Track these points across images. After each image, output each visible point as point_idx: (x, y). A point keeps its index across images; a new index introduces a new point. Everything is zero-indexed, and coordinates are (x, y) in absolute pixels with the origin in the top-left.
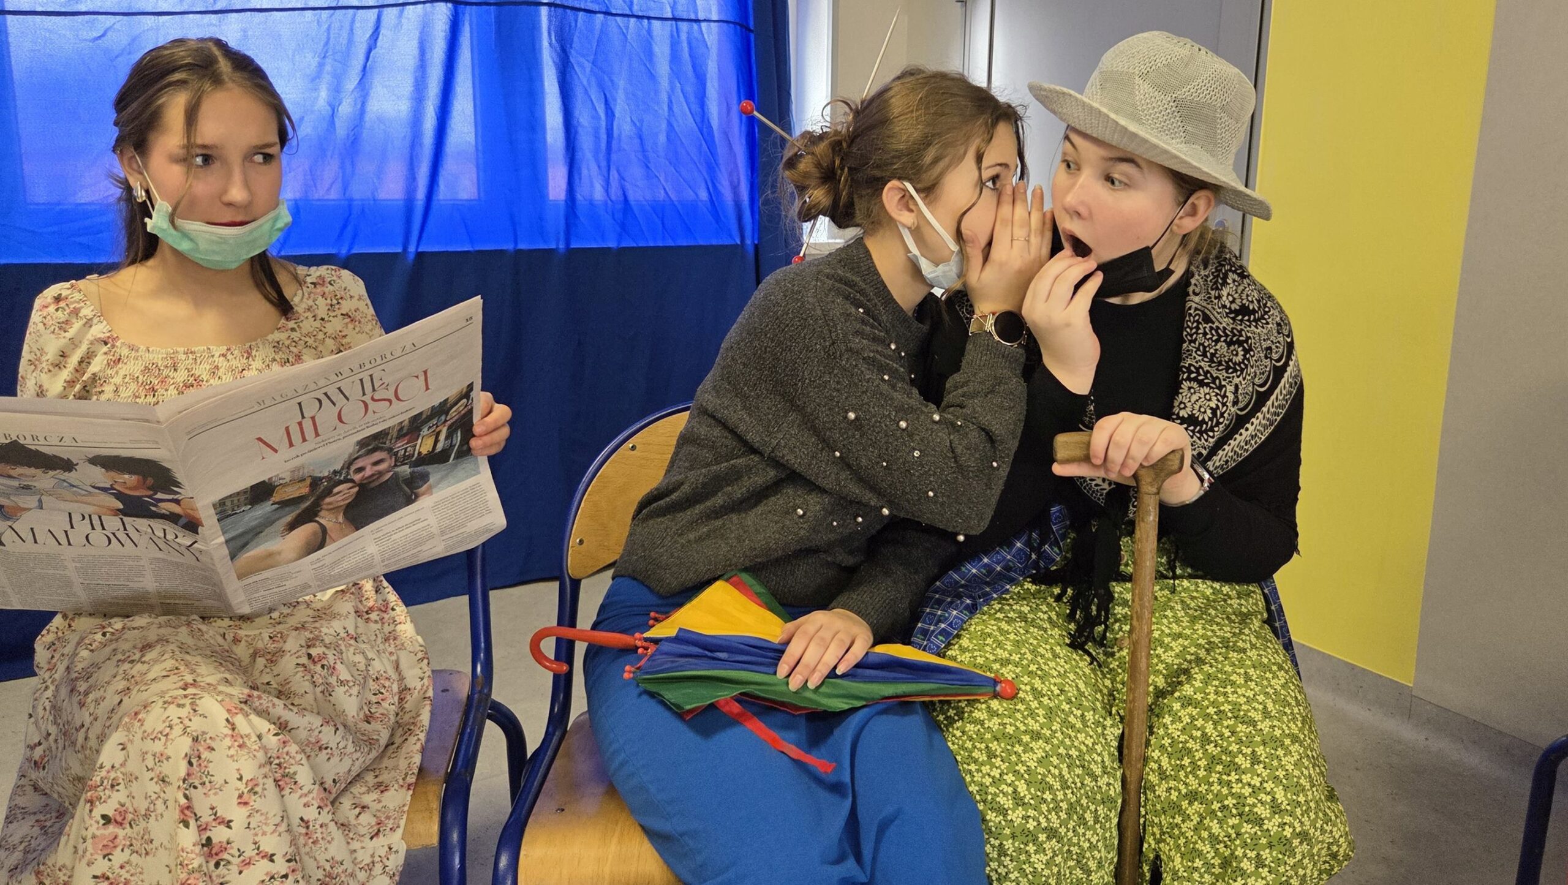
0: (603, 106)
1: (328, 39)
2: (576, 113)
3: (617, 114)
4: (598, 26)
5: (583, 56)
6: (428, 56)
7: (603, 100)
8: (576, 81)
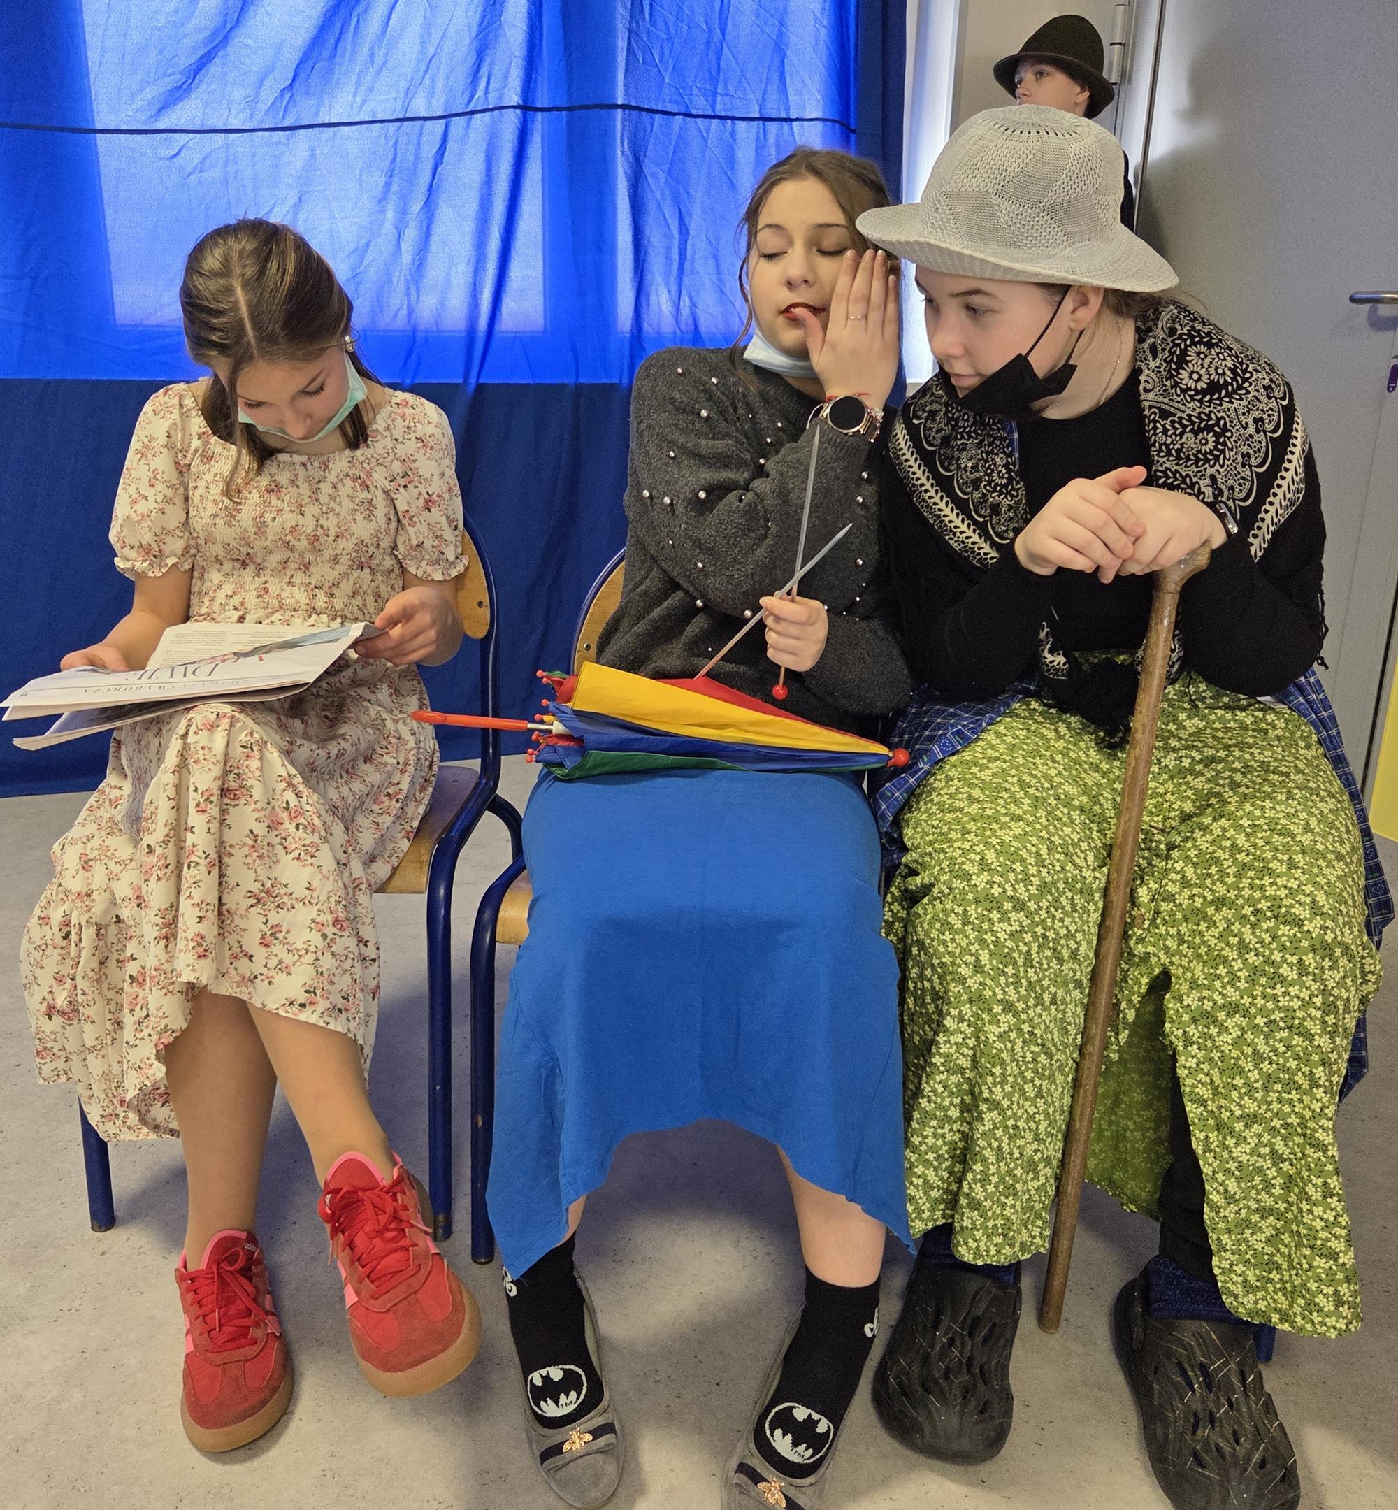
0: (676, 222)
1: (395, 155)
2: (647, 231)
3: (692, 232)
4: (676, 131)
5: (657, 165)
6: (494, 171)
7: (677, 216)
8: (649, 195)
